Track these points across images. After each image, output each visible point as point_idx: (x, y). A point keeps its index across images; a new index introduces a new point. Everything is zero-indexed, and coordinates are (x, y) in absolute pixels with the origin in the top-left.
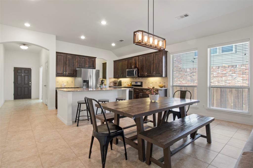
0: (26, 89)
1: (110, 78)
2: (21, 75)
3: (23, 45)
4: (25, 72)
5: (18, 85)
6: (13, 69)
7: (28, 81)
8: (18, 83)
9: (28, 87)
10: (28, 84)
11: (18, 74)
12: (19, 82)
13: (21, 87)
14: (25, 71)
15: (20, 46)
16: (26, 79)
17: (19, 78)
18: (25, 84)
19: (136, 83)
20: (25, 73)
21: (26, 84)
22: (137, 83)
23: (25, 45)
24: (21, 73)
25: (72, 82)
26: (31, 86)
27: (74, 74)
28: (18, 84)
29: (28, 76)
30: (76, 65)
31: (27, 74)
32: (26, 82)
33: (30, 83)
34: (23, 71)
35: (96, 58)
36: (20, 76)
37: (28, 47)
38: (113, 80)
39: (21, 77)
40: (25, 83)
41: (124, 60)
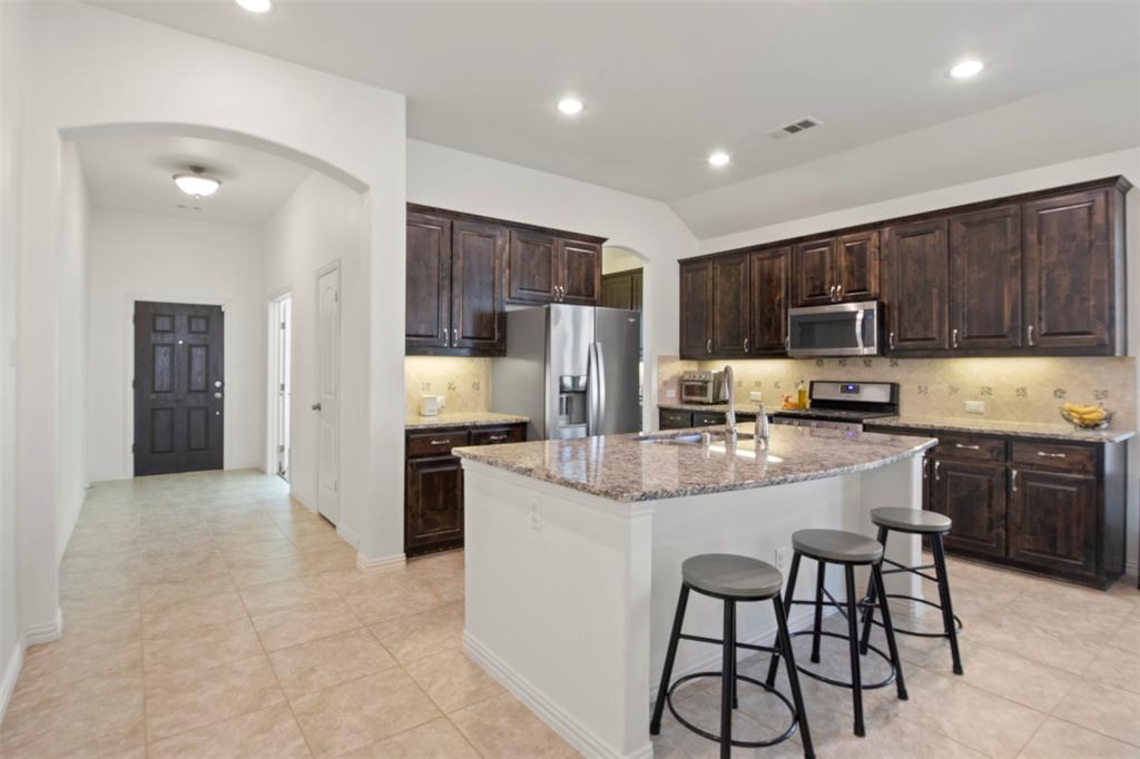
0: (198, 416)
1: (662, 360)
2: (172, 346)
3: (192, 172)
4: (194, 329)
5: (153, 396)
6: (131, 311)
7: (207, 375)
8: (157, 388)
9: (206, 408)
10: (208, 389)
11: (154, 338)
12: (162, 381)
13: (172, 409)
14: (190, 319)
15: (175, 177)
16: (198, 364)
17: (162, 360)
18: (190, 391)
19: (845, 390)
20: (190, 332)
21: (199, 391)
22: (856, 390)
23: (203, 174)
24: (172, 331)
25: (476, 386)
26: (222, 399)
27: (492, 338)
28: (154, 392)
29: (206, 346)
30: (504, 281)
31: (202, 336)
32: (198, 381)
33: (218, 384)
34: (181, 321)
35: (604, 245)
36: (164, 349)
37: (220, 183)
38: (680, 368)
39: (172, 355)
40: (194, 388)
41: (767, 254)
